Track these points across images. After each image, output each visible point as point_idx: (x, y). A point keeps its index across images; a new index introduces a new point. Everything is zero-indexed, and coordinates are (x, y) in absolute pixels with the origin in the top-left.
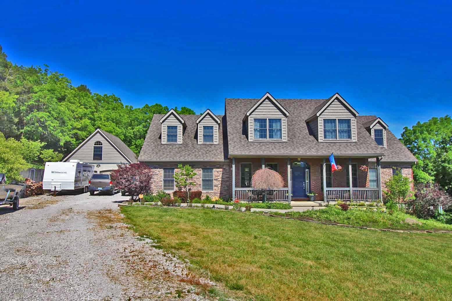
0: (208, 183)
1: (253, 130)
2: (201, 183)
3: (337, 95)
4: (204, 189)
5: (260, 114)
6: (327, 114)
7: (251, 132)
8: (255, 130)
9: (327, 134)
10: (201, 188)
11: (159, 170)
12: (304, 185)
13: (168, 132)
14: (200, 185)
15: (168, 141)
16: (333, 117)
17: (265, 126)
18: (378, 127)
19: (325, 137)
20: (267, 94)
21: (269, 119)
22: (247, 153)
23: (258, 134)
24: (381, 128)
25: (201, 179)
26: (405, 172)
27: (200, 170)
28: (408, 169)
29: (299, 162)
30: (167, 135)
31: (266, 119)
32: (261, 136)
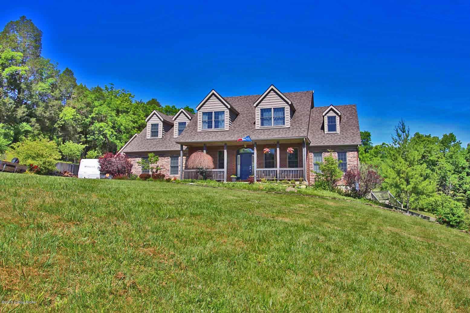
0: (174, 169)
1: (201, 122)
2: (169, 168)
3: (272, 87)
4: (171, 174)
5: (207, 108)
6: (264, 104)
7: (200, 124)
8: (204, 122)
9: (264, 122)
10: (169, 173)
11: (138, 159)
12: (250, 168)
13: (152, 129)
14: (168, 170)
15: (152, 136)
16: (268, 107)
17: (212, 119)
18: (332, 114)
19: (262, 124)
20: (213, 91)
21: (214, 112)
22: (190, 141)
23: (207, 125)
24: (334, 114)
25: (169, 165)
26: (350, 155)
27: (169, 158)
28: (353, 152)
29: (246, 148)
30: (151, 131)
31: (212, 112)
32: (209, 127)
